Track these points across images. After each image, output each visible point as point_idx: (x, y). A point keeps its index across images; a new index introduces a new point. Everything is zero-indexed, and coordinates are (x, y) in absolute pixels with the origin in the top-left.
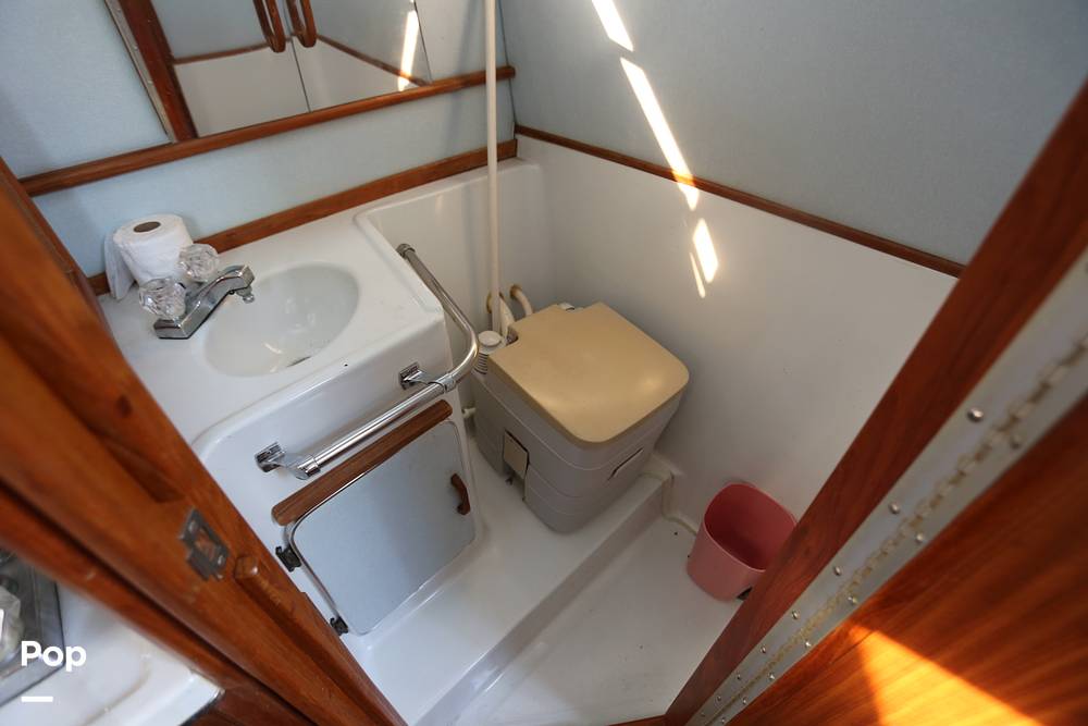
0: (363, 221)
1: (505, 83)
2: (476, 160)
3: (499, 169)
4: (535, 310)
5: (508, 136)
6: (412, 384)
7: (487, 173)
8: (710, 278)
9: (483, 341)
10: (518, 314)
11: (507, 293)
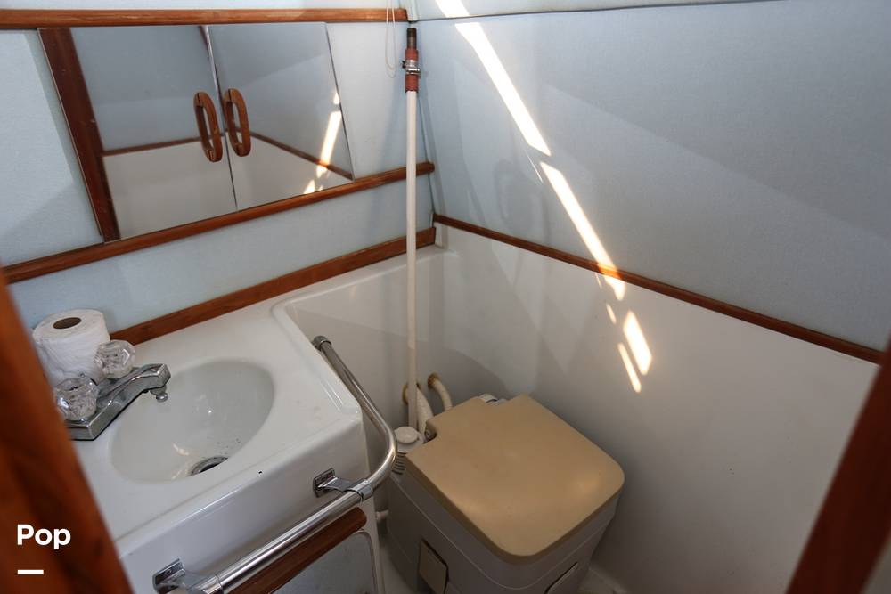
0: (280, 313)
1: (424, 178)
2: (395, 248)
3: (417, 258)
4: (455, 403)
5: (426, 225)
6: (326, 491)
7: (405, 261)
8: (644, 369)
9: (400, 439)
10: (437, 408)
11: (424, 382)
